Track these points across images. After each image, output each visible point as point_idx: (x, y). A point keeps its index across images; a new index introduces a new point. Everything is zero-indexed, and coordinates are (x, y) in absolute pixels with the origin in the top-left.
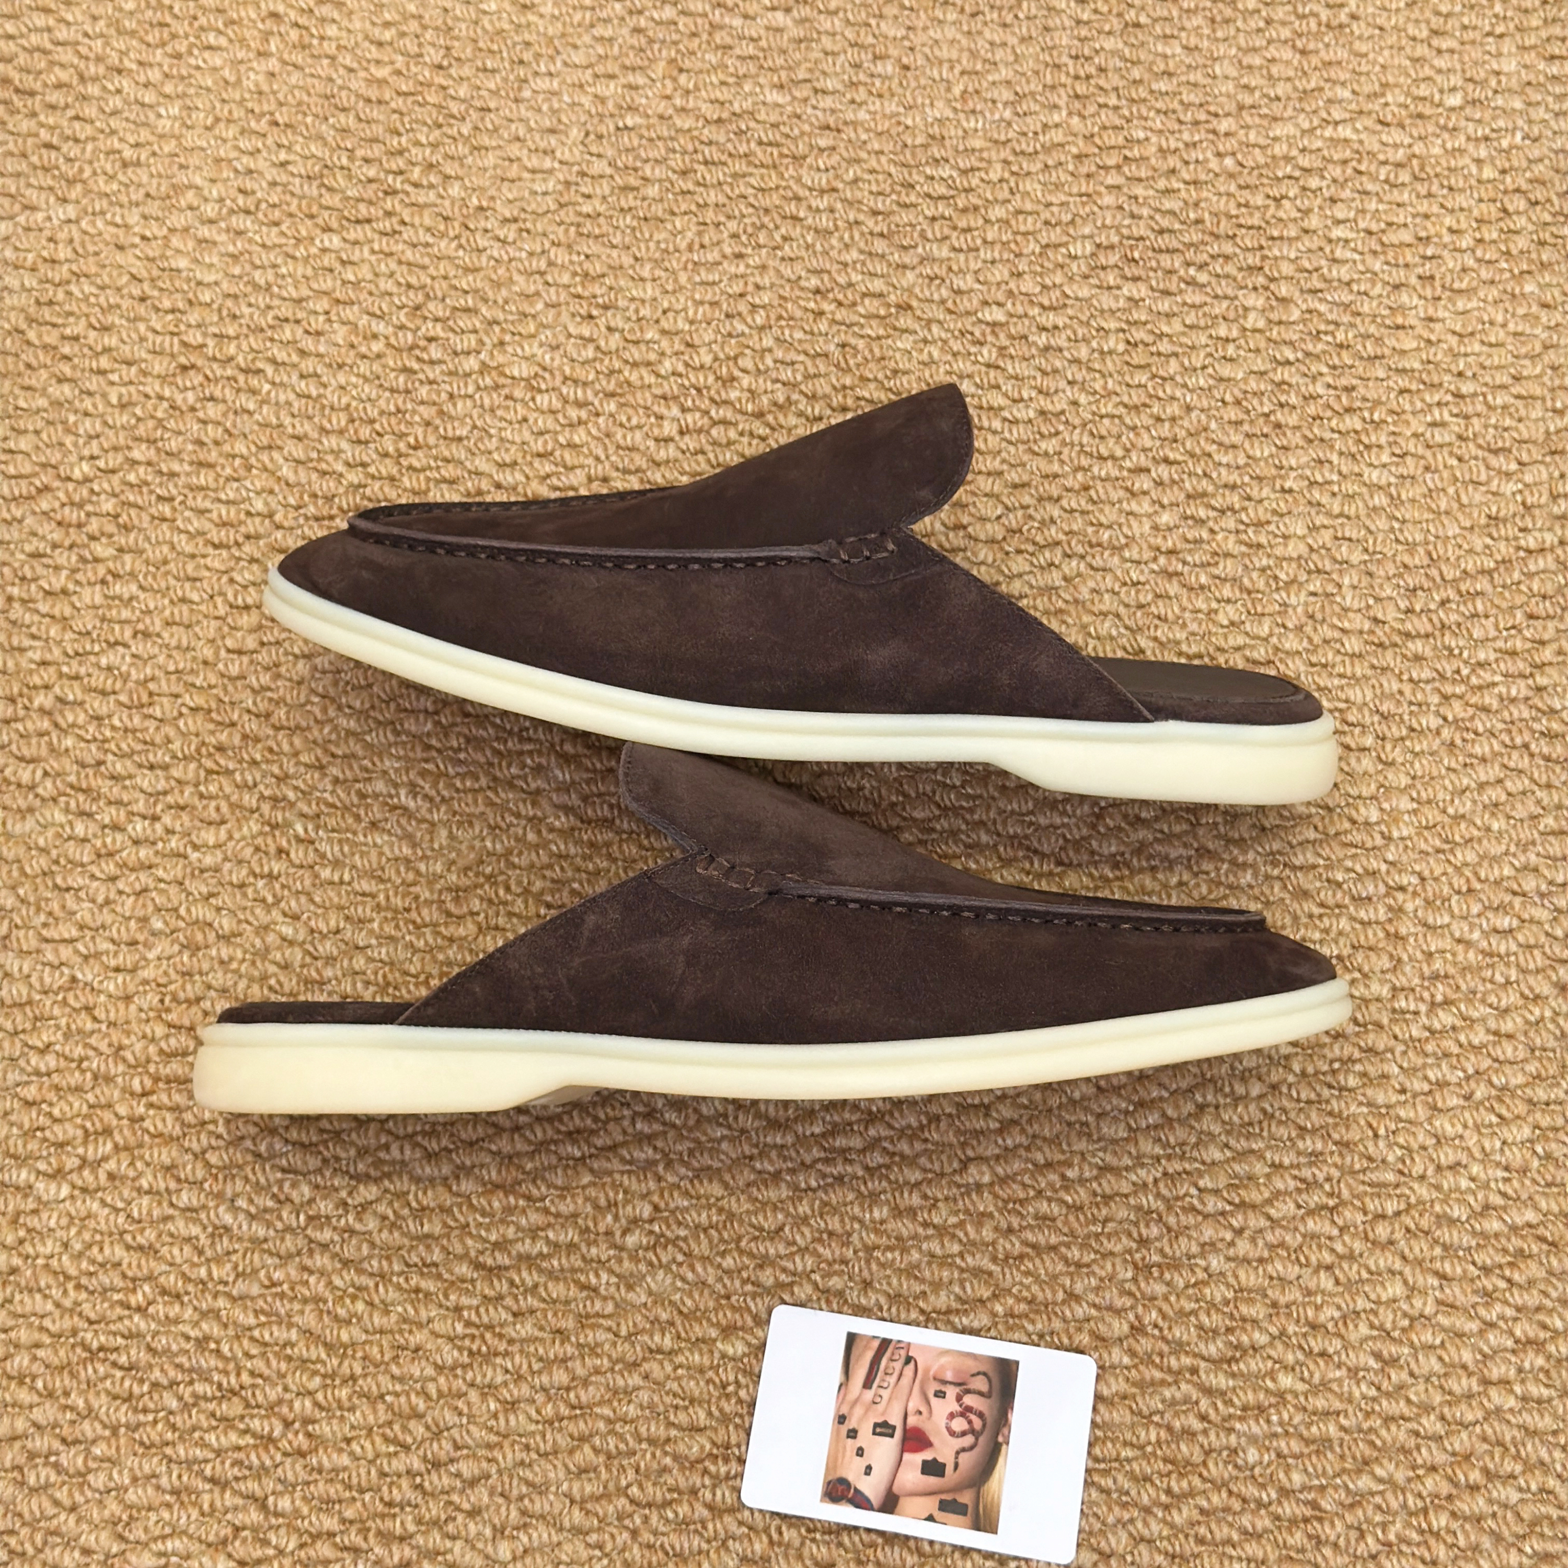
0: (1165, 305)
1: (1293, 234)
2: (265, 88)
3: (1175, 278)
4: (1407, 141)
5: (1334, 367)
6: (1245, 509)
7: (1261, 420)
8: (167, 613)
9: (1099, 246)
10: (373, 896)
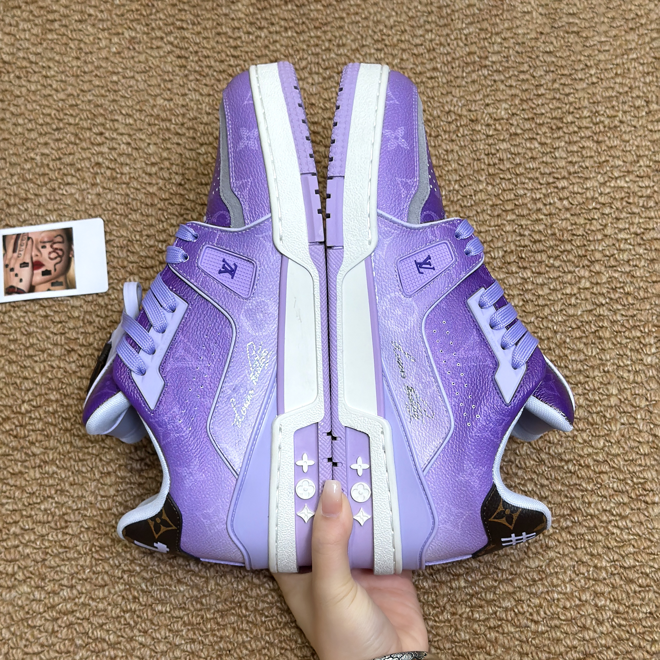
0: (540, 280)
1: (600, 237)
2: (96, 202)
3: (543, 266)
4: (652, 184)
5: (624, 305)
6: (587, 382)
7: (591, 336)
8: (71, 479)
9: (506, 252)
10: (182, 618)
